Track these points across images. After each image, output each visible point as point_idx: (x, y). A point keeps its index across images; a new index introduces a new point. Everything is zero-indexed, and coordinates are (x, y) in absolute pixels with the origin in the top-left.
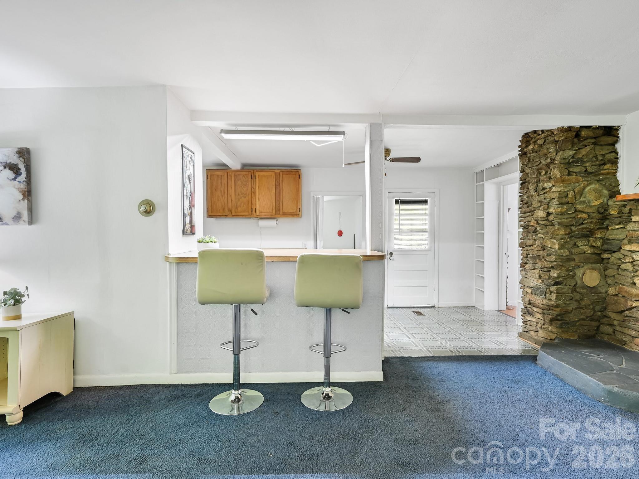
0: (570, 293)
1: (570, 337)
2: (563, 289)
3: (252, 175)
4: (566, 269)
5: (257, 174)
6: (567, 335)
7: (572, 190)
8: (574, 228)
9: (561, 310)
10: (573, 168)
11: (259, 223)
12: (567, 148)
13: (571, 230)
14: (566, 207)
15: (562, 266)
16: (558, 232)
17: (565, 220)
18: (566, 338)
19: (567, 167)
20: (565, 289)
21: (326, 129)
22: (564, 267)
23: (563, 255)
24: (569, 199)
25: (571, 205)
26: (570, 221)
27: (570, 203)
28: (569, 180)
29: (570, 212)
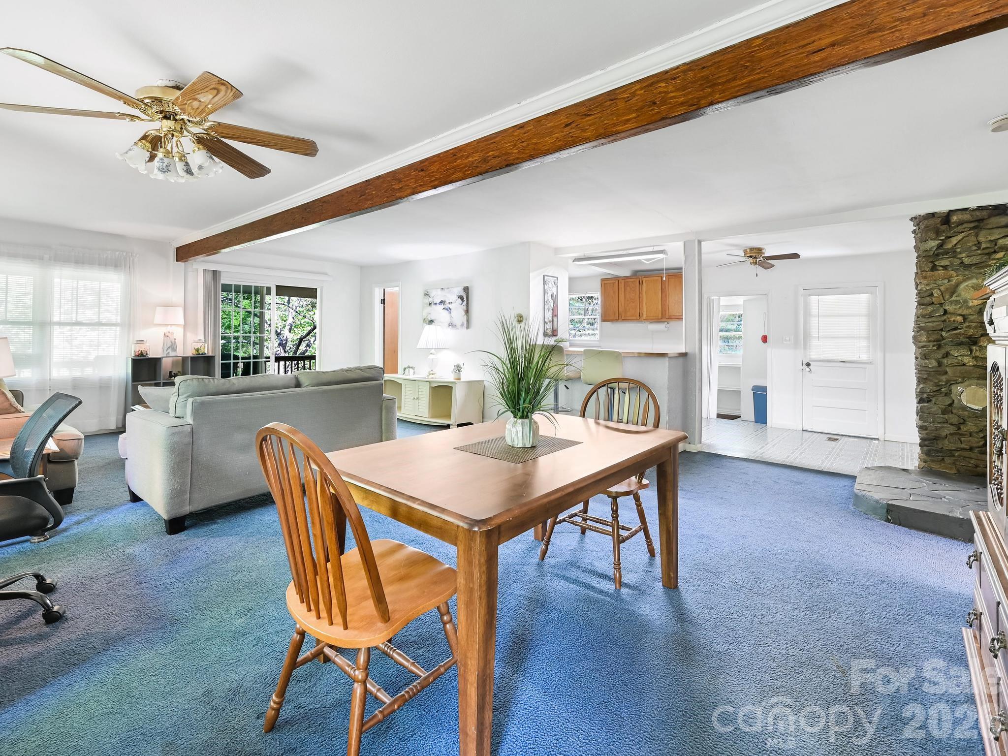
0: (941, 413)
1: (943, 469)
2: (931, 408)
3: (640, 281)
4: (933, 383)
5: (644, 280)
6: (939, 466)
7: (937, 288)
8: (944, 334)
9: (927, 434)
10: (940, 261)
11: (649, 327)
12: (929, 238)
13: (941, 335)
14: (930, 309)
15: (926, 379)
16: (920, 339)
17: (931, 324)
18: (938, 470)
19: (931, 260)
20: (934, 408)
21: (650, 249)
22: (931, 381)
23: (928, 366)
24: (934, 299)
25: (938, 305)
26: (938, 325)
27: (936, 303)
28: (933, 276)
29: (937, 315)
